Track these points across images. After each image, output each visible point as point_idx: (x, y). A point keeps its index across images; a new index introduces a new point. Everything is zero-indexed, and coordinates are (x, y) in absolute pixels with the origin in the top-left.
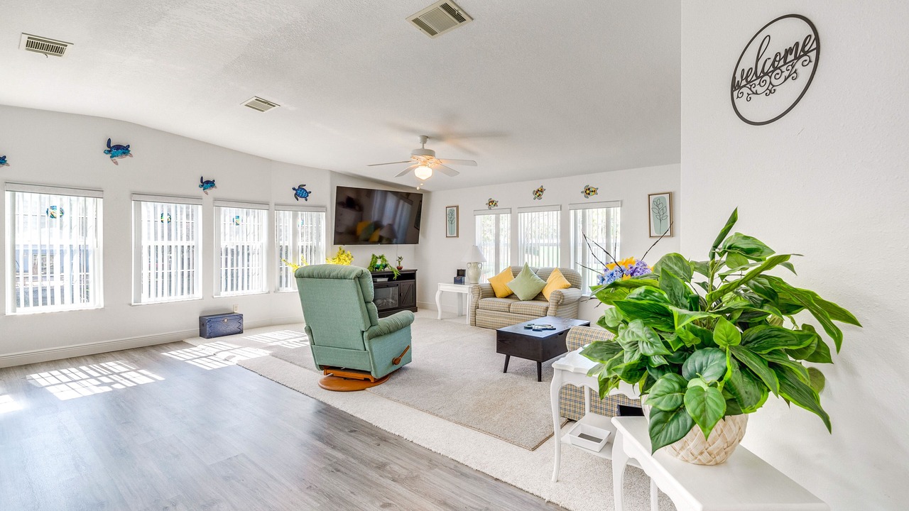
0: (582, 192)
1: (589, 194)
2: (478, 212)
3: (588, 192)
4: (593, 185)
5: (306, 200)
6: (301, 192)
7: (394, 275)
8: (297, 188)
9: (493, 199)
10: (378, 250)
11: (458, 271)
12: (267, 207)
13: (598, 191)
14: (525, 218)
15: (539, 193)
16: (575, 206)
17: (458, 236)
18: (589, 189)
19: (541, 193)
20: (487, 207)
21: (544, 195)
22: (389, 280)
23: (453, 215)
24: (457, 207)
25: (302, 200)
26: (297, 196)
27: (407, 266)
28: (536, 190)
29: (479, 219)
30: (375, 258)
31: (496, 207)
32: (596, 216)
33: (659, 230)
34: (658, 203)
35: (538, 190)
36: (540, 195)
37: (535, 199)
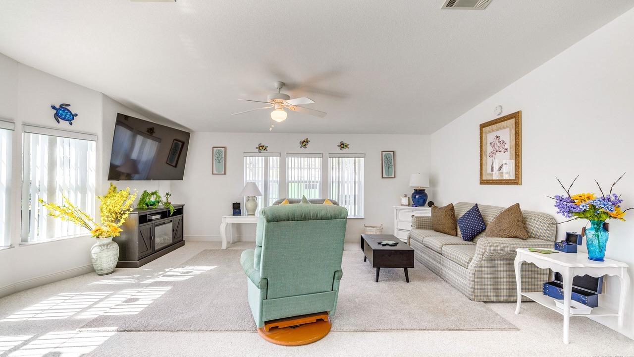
0: (338, 146)
1: (343, 147)
2: (250, 154)
3: (342, 146)
4: (346, 142)
5: (71, 124)
6: (63, 113)
7: (169, 211)
8: (58, 107)
9: (262, 144)
10: (151, 186)
11: (233, 204)
12: (11, 126)
13: (349, 146)
14: (292, 161)
15: (305, 143)
16: (332, 155)
17: (225, 174)
18: (343, 144)
20: (257, 150)
22: (162, 218)
23: (220, 156)
24: (225, 148)
25: (64, 124)
26: (57, 117)
27: (174, 202)
28: (302, 140)
29: (248, 160)
30: (145, 194)
31: (265, 151)
32: (348, 163)
33: (388, 173)
34: (387, 157)
35: (304, 141)
36: (305, 145)
37: (301, 147)
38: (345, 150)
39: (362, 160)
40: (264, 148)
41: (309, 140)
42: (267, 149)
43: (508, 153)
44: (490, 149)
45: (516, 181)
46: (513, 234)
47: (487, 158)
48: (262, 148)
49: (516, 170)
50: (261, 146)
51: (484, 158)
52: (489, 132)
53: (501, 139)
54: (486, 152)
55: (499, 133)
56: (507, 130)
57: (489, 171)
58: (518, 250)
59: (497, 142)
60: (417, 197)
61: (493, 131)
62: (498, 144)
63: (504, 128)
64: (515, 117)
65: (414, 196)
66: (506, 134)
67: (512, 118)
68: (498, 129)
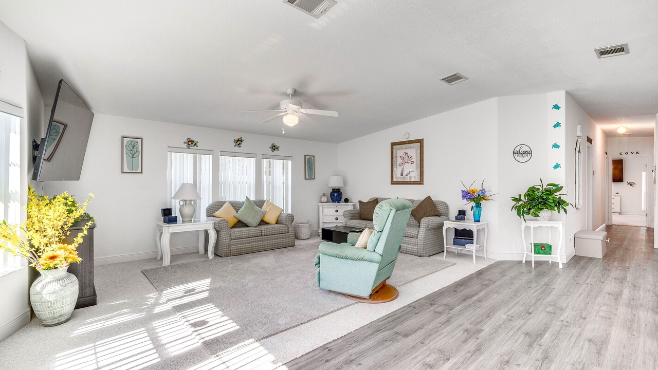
0: (270, 148)
2: (173, 149)
3: (274, 148)
4: (276, 144)
9: (192, 139)
13: (279, 149)
14: (224, 160)
15: (239, 142)
16: (265, 156)
17: (142, 172)
18: (274, 146)
19: (240, 142)
20: (185, 145)
21: (243, 144)
23: (133, 149)
24: (142, 139)
28: (236, 139)
29: (175, 157)
31: (195, 147)
32: (278, 164)
33: (310, 176)
34: (309, 161)
35: (239, 140)
36: (240, 144)
37: (235, 146)
38: (276, 153)
39: (290, 162)
40: (194, 144)
41: (243, 139)
42: (198, 144)
43: (414, 165)
44: (399, 161)
45: (421, 182)
46: (433, 214)
47: (397, 166)
48: (191, 143)
49: (420, 175)
50: (191, 141)
51: (395, 166)
52: (399, 149)
53: (409, 155)
54: (396, 161)
55: (407, 151)
56: (414, 149)
57: (399, 175)
58: (444, 222)
59: (405, 156)
60: (335, 195)
61: (402, 149)
62: (407, 158)
63: (411, 148)
64: (420, 142)
65: (332, 194)
66: (413, 151)
67: (418, 142)
68: (407, 148)
